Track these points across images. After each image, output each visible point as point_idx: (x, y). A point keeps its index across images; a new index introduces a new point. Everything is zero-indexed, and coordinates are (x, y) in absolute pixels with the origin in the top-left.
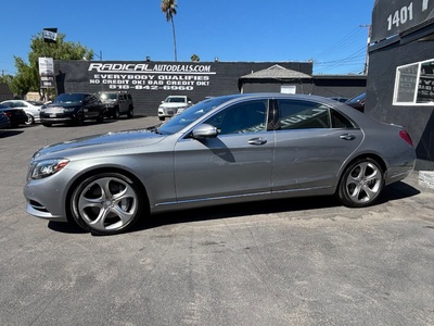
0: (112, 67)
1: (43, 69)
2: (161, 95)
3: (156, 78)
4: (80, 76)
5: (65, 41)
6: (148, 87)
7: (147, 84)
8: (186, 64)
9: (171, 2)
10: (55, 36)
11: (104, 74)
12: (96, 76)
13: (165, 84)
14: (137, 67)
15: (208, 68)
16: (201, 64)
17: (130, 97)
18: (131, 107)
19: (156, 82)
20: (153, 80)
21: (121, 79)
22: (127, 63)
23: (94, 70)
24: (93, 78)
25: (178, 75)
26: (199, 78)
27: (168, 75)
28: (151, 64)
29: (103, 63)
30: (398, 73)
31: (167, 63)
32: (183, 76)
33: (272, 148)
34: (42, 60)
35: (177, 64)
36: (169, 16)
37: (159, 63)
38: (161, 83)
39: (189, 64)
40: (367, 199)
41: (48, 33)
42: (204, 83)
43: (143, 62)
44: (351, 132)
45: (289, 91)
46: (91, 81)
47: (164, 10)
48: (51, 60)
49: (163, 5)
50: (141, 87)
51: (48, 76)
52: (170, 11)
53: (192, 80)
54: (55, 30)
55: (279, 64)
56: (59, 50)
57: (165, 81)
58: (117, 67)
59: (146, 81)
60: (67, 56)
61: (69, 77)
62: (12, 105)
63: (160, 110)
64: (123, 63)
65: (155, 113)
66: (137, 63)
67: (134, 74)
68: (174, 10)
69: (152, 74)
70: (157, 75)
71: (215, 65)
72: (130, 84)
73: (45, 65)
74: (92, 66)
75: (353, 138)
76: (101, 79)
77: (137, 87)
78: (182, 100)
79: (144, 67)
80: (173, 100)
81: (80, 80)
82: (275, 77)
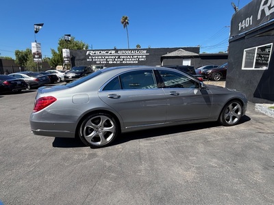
0: (98, 53)
1: (64, 55)
3: (119, 58)
4: (82, 57)
5: (75, 40)
6: (115, 62)
8: (134, 50)
9: (126, 18)
10: (70, 38)
11: (94, 56)
14: (109, 52)
15: (145, 52)
16: (141, 50)
19: (119, 60)
21: (102, 58)
22: (105, 50)
24: (89, 58)
25: (130, 56)
26: (141, 57)
27: (125, 56)
28: (117, 51)
29: (93, 51)
30: (245, 53)
31: (125, 50)
32: (133, 56)
34: (64, 50)
35: (129, 50)
36: (125, 26)
37: (120, 50)
38: (122, 60)
39: (136, 50)
41: (66, 37)
42: (143, 59)
43: (113, 50)
45: (187, 63)
46: (88, 60)
47: (123, 23)
48: (68, 50)
49: (122, 20)
50: (112, 62)
51: (67, 58)
52: (125, 23)
53: (137, 58)
54: (69, 36)
55: (182, 48)
56: (72, 45)
57: (124, 59)
58: (100, 53)
59: (114, 59)
60: (76, 47)
61: (77, 58)
62: (51, 72)
64: (103, 50)
66: (109, 50)
67: (108, 56)
68: (127, 22)
69: (117, 56)
70: (119, 56)
71: (149, 50)
72: (106, 61)
73: (66, 53)
74: (88, 53)
76: (92, 59)
77: (110, 62)
79: (113, 52)
81: (83, 60)
82: (179, 55)
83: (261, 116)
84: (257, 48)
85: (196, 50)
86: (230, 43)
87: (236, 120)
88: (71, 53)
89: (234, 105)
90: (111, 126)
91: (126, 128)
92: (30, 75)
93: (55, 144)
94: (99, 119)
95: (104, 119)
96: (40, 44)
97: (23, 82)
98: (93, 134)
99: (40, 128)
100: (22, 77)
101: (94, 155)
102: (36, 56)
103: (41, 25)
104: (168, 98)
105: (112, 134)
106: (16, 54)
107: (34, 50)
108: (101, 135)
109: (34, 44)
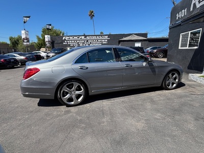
0: (71, 38)
1: (46, 40)
3: (87, 41)
4: (60, 41)
5: (54, 29)
7: (84, 44)
8: (98, 35)
9: (92, 12)
10: (50, 27)
11: (68, 40)
15: (107, 37)
16: (104, 35)
19: (87, 43)
21: (75, 42)
22: (77, 36)
23: (65, 39)
24: (65, 42)
25: (96, 40)
26: (103, 41)
27: (92, 40)
28: (85, 36)
29: (68, 36)
30: (181, 36)
31: (92, 36)
32: (98, 40)
34: (46, 36)
35: (95, 36)
36: (92, 18)
37: (88, 36)
38: (89, 43)
39: (100, 35)
41: (48, 26)
42: (105, 43)
43: (83, 36)
45: (138, 45)
47: (90, 15)
48: (49, 36)
49: (89, 14)
50: (82, 45)
51: (48, 42)
52: (92, 15)
53: (101, 41)
54: (50, 25)
55: (135, 34)
56: (52, 32)
57: (91, 42)
58: (73, 38)
59: (84, 42)
60: (55, 34)
61: (56, 42)
62: (36, 53)
64: (75, 36)
66: (80, 36)
67: (79, 40)
68: (93, 15)
70: (88, 40)
71: (109, 36)
72: (78, 44)
73: (47, 38)
74: (64, 38)
76: (67, 43)
77: (80, 45)
81: (60, 43)
82: (132, 39)
83: (193, 83)
84: (190, 32)
85: (145, 35)
86: (170, 29)
87: (175, 85)
88: (51, 38)
89: (173, 75)
90: (82, 90)
91: (92, 92)
92: (21, 55)
93: (40, 104)
94: (73, 85)
95: (76, 85)
96: (28, 31)
97: (16, 60)
98: (68, 96)
99: (28, 92)
100: (15, 56)
101: (69, 112)
102: (25, 41)
103: (29, 17)
104: (124, 69)
105: (82, 96)
106: (10, 39)
107: (23, 36)
108: (74, 96)
109: (23, 32)
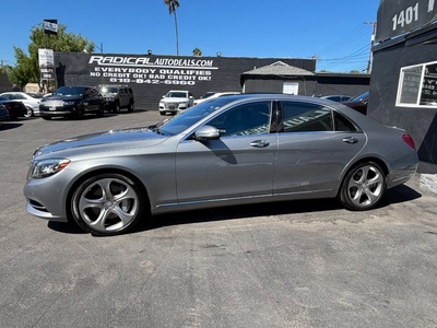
0: (113, 60)
1: (42, 61)
2: (163, 89)
3: (157, 72)
4: (81, 68)
5: (66, 32)
6: (149, 81)
7: (148, 78)
8: (188, 58)
10: (55, 27)
11: (105, 67)
12: (96, 69)
13: (166, 78)
14: (138, 60)
15: (210, 63)
16: (203, 59)
17: (131, 90)
18: (132, 101)
19: (157, 76)
20: (155, 74)
21: (122, 72)
22: (128, 56)
23: (95, 63)
24: (94, 71)
25: (180, 70)
26: (201, 73)
27: (170, 69)
28: (153, 58)
29: (104, 56)
30: (402, 74)
31: (169, 57)
32: (185, 70)
33: (275, 151)
34: (42, 52)
35: (179, 58)
36: (172, 9)
37: (160, 57)
38: (163, 77)
39: (191, 58)
40: (368, 203)
41: (48, 24)
42: (205, 78)
43: (144, 56)
44: (354, 136)
45: (291, 90)
46: (92, 74)
47: (167, 2)
48: (51, 52)
50: (142, 81)
51: (48, 68)
52: (173, 3)
53: (194, 74)
54: (55, 21)
55: (283, 60)
56: (60, 41)
57: (166, 75)
58: (118, 60)
59: (148, 74)
60: (68, 47)
61: (69, 69)
62: (11, 97)
63: (161, 105)
64: (124, 56)
65: (157, 107)
66: (138, 56)
67: (135, 68)
68: (177, 3)
69: (153, 68)
70: (158, 69)
71: (217, 60)
72: (131, 77)
73: (45, 57)
74: (92, 59)
75: (356, 142)
76: (102, 72)
77: (138, 81)
78: (184, 95)
79: (146, 60)
80: (174, 95)
81: (81, 73)
82: (277, 74)
84: (424, 65)
85: (309, 65)
86: (376, 52)
88: (56, 58)
